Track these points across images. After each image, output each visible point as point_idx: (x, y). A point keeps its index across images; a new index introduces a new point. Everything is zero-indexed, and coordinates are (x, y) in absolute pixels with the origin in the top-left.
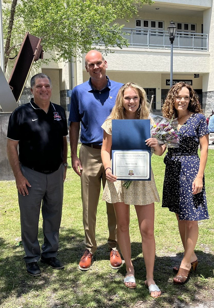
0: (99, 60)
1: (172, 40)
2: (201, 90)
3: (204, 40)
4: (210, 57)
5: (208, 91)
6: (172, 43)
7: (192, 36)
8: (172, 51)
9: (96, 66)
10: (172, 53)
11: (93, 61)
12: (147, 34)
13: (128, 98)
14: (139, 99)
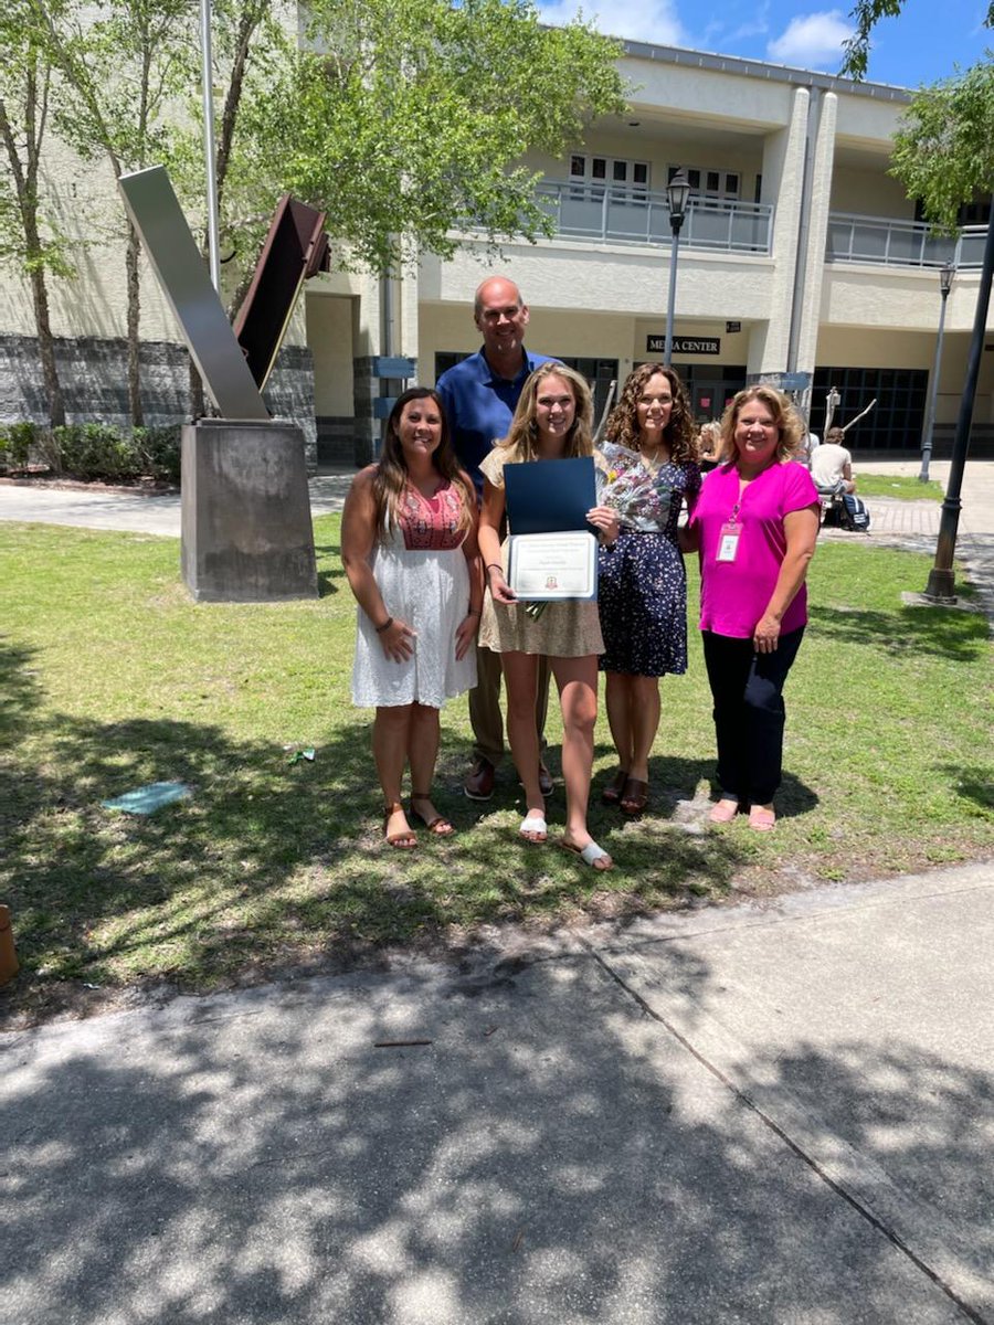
0: (513, 303)
1: (677, 224)
2: (744, 368)
3: (760, 222)
4: (775, 275)
5: (763, 371)
6: (676, 232)
7: (727, 211)
8: (675, 254)
9: (503, 319)
10: (675, 258)
11: (496, 304)
12: (601, 201)
13: (548, 401)
14: (574, 403)
